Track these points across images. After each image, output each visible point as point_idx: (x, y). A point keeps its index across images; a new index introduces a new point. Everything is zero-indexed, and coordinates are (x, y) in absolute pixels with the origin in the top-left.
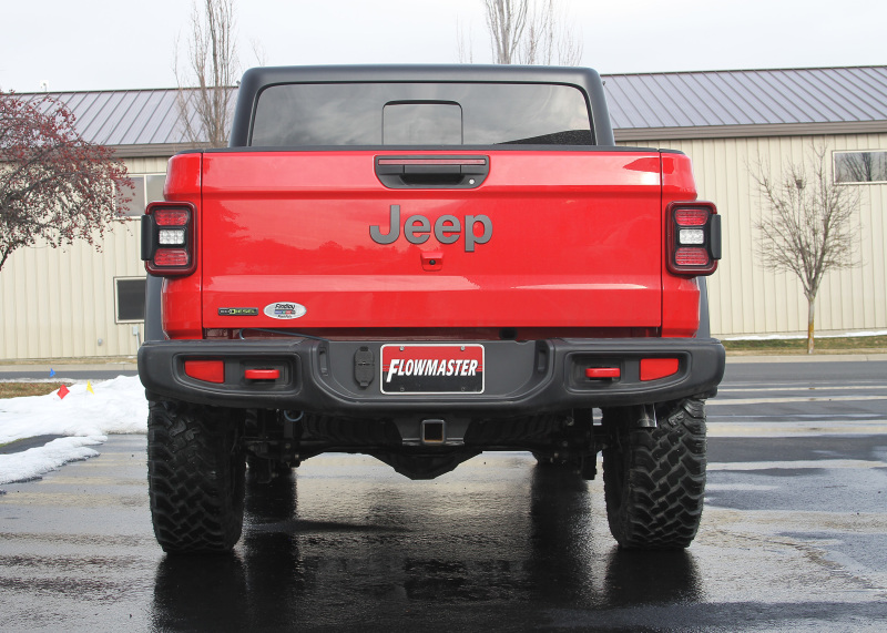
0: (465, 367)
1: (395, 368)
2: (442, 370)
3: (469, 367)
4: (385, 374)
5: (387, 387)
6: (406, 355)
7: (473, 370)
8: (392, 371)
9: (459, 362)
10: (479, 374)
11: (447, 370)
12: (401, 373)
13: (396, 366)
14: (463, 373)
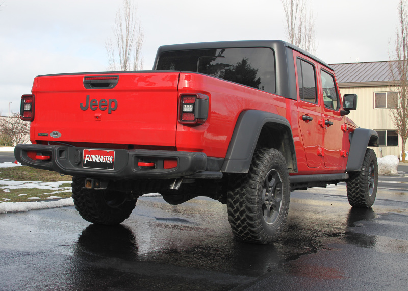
0: (108, 159)
1: (87, 158)
2: (101, 160)
3: (110, 159)
4: (84, 160)
5: (85, 165)
6: (91, 153)
7: (111, 161)
8: (86, 159)
9: (107, 157)
10: (113, 162)
11: (103, 160)
12: (89, 160)
13: (88, 157)
14: (108, 162)
